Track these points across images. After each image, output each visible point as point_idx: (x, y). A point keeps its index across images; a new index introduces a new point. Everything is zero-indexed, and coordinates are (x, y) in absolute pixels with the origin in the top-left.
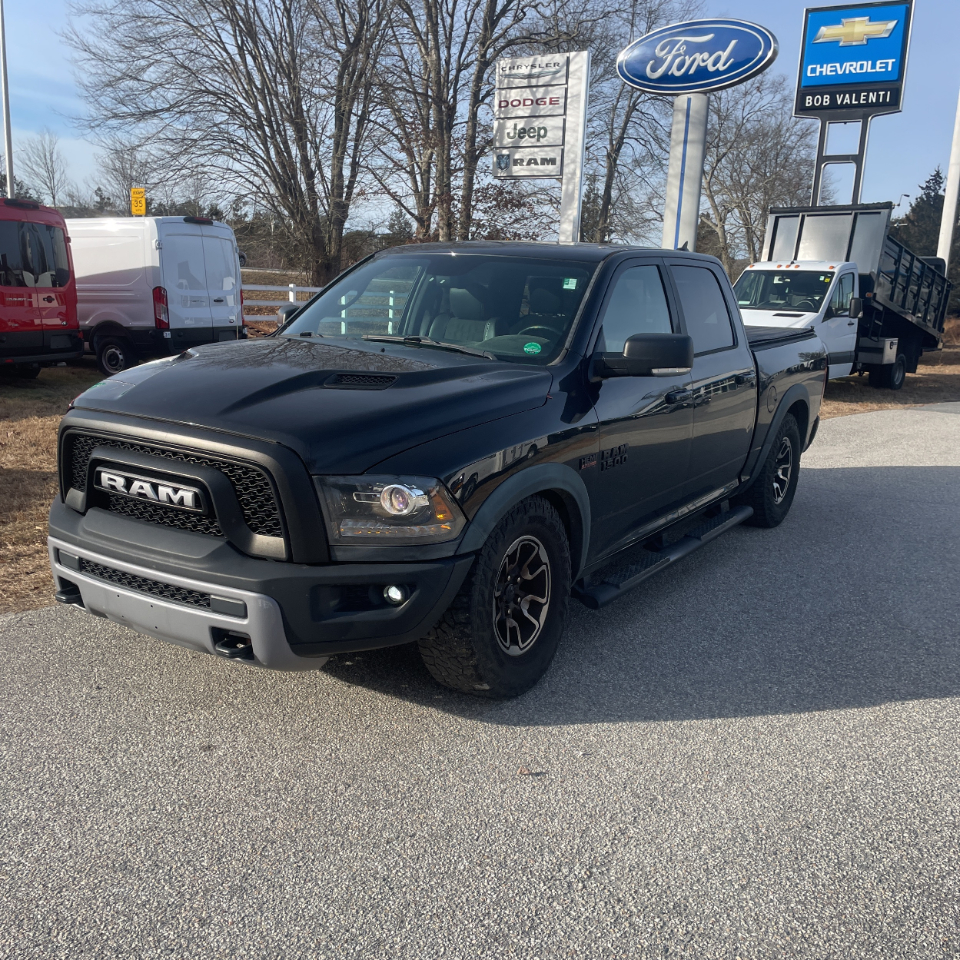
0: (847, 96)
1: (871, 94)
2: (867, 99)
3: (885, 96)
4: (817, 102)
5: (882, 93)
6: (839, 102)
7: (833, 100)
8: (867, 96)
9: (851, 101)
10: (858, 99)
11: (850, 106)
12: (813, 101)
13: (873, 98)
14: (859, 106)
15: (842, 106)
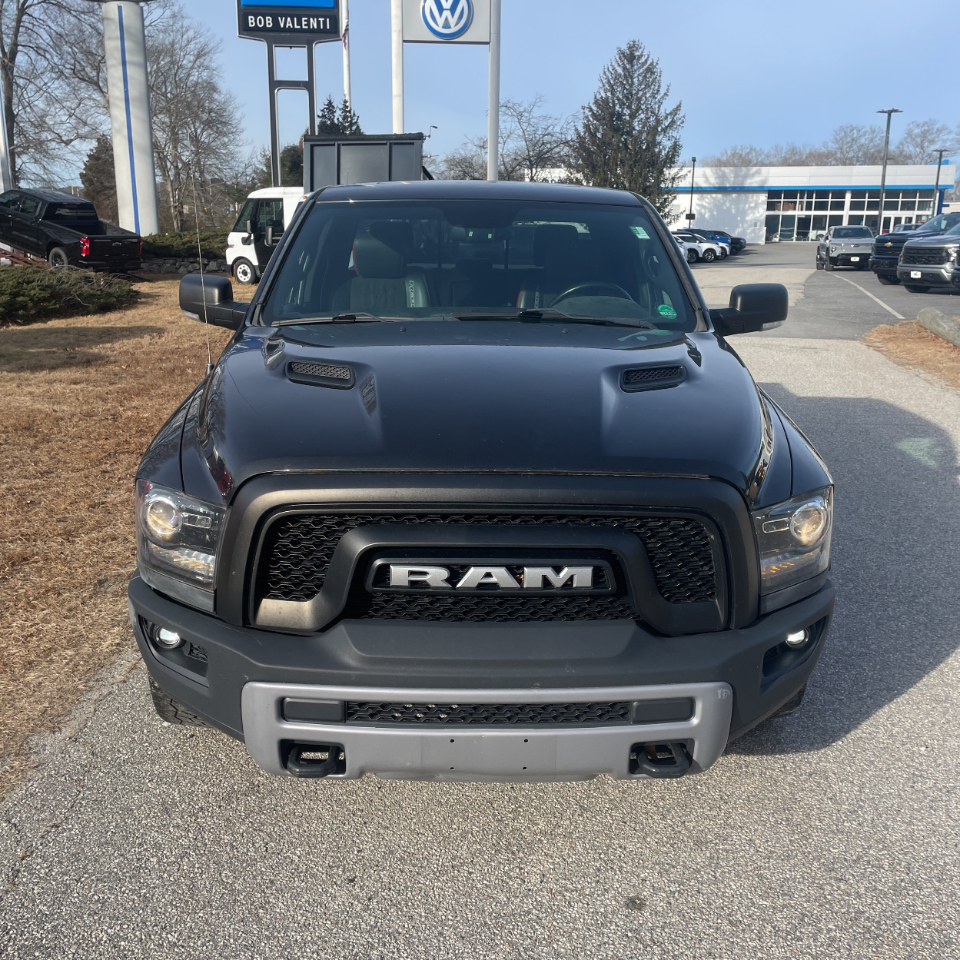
0: (289, 19)
1: (311, 20)
2: (308, 25)
3: (325, 22)
4: (260, 23)
5: (321, 20)
6: (282, 26)
7: (276, 22)
8: (308, 21)
9: (293, 24)
10: (300, 23)
11: (292, 30)
12: (256, 21)
13: (314, 23)
14: (301, 31)
15: (285, 30)
